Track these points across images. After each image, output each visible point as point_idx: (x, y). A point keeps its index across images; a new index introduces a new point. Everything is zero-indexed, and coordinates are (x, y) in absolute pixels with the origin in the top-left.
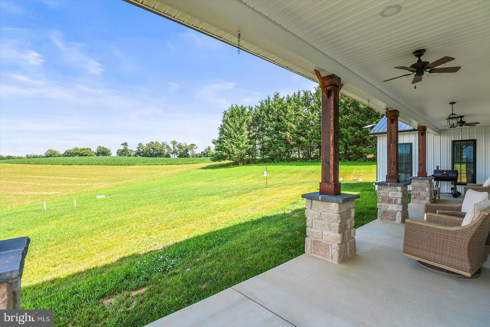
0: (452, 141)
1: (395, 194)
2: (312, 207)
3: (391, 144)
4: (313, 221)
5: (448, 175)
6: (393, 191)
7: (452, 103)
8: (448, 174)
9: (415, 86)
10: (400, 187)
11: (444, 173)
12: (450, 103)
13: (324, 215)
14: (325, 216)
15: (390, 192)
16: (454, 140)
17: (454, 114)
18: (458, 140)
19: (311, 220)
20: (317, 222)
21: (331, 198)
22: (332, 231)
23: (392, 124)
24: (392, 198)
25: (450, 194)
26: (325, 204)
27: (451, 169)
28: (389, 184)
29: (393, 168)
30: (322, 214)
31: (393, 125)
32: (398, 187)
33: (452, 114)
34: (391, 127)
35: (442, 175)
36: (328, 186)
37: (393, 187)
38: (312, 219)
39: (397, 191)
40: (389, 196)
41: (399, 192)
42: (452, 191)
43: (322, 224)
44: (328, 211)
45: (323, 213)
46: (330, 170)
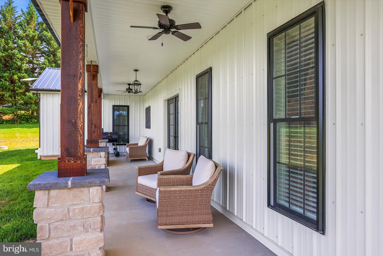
0: (113, 105)
1: (98, 161)
2: (50, 203)
3: (92, 104)
4: (51, 226)
5: (112, 137)
6: (96, 158)
7: (136, 70)
8: (111, 135)
9: (162, 43)
10: (104, 153)
11: (109, 135)
12: (135, 70)
13: (74, 210)
14: (77, 211)
15: (92, 160)
16: (114, 105)
17: (137, 81)
18: (117, 105)
19: (48, 226)
20: (59, 226)
21: (90, 180)
22: (88, 232)
23: (93, 80)
24: (95, 166)
25: (113, 154)
26: (76, 191)
27: (112, 131)
28: (92, 149)
29: (94, 131)
30: (71, 210)
31: (94, 82)
32: (101, 153)
33: (135, 81)
34: (92, 84)
35: (107, 137)
36: (75, 162)
37: (96, 153)
38: (49, 224)
39: (100, 157)
40: (91, 165)
41: (102, 158)
42: (114, 152)
43: (71, 227)
44: (82, 202)
45: (72, 208)
46: (77, 137)
